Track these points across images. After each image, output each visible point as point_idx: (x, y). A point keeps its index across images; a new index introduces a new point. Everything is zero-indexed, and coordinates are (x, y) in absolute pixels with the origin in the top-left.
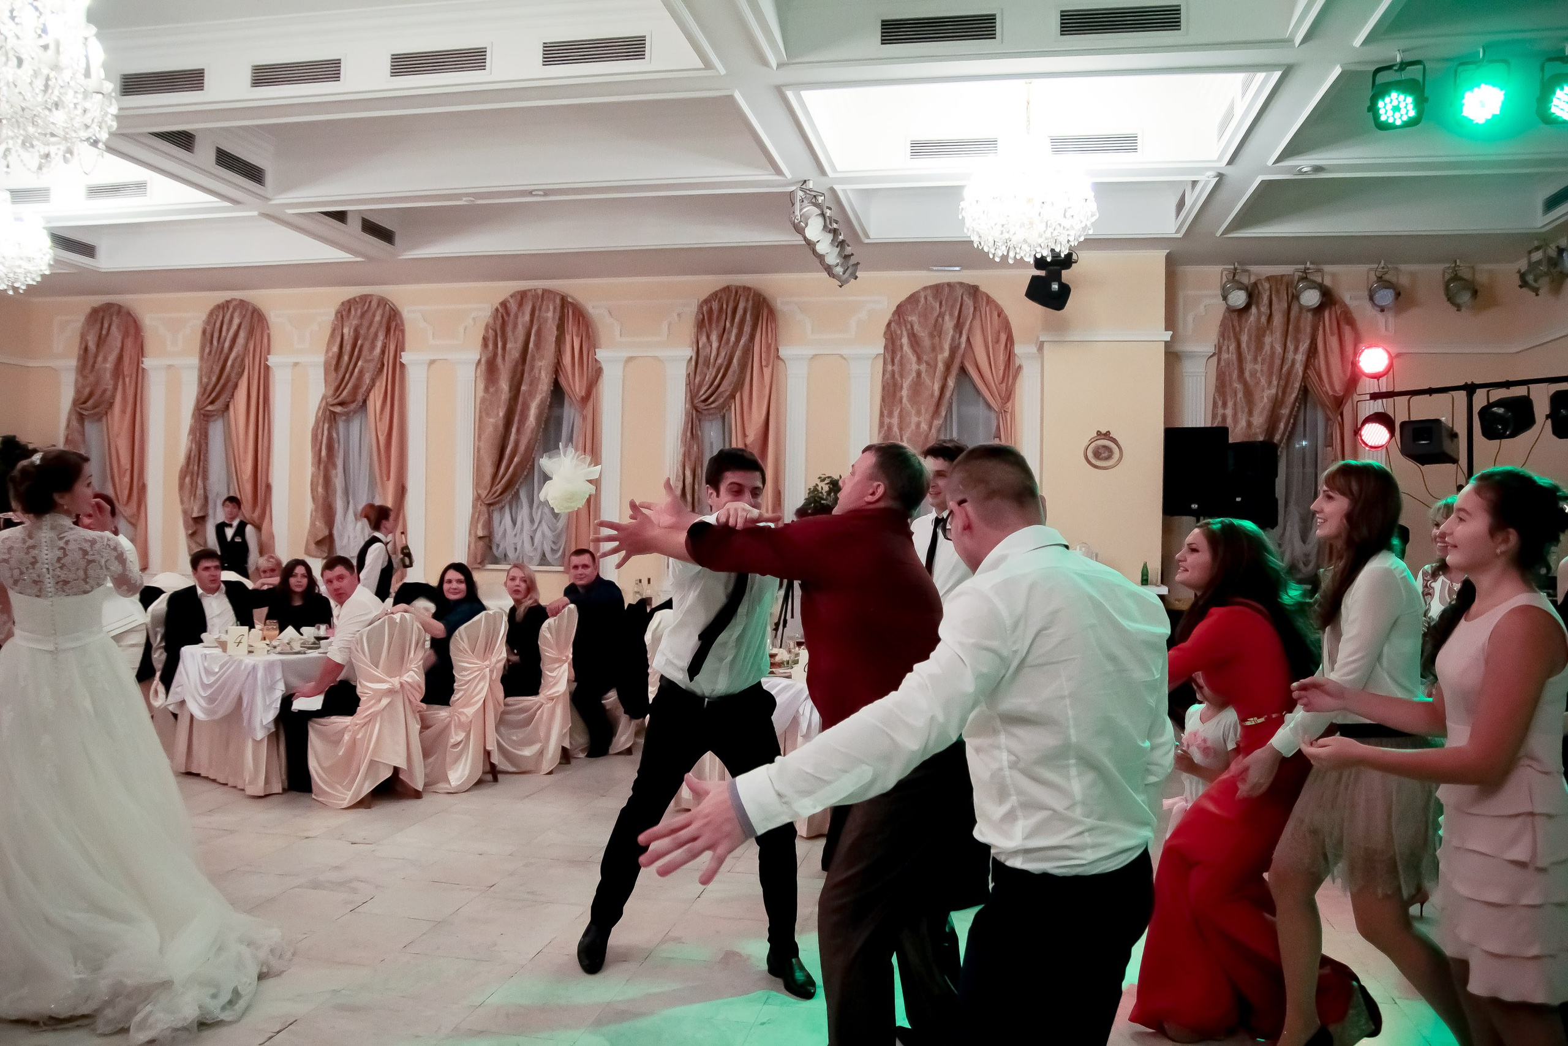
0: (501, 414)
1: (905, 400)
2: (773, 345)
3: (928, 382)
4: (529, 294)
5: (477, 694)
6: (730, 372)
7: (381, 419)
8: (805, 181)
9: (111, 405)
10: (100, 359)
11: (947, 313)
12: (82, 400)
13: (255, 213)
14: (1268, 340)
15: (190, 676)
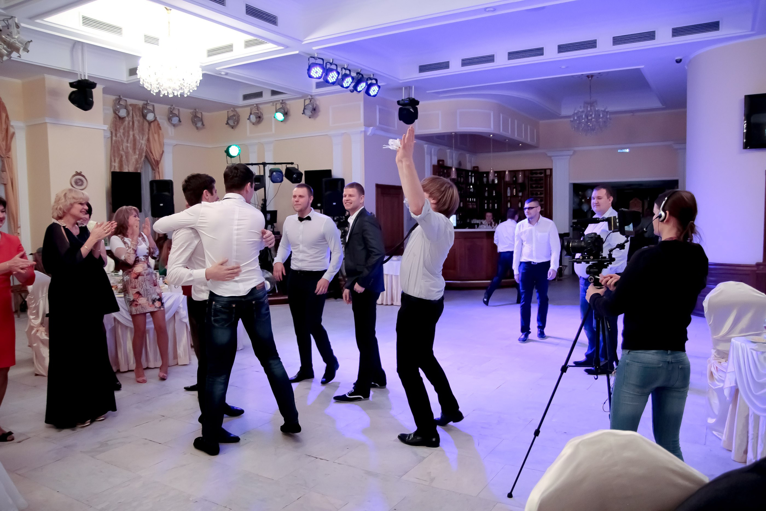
14: (131, 133)
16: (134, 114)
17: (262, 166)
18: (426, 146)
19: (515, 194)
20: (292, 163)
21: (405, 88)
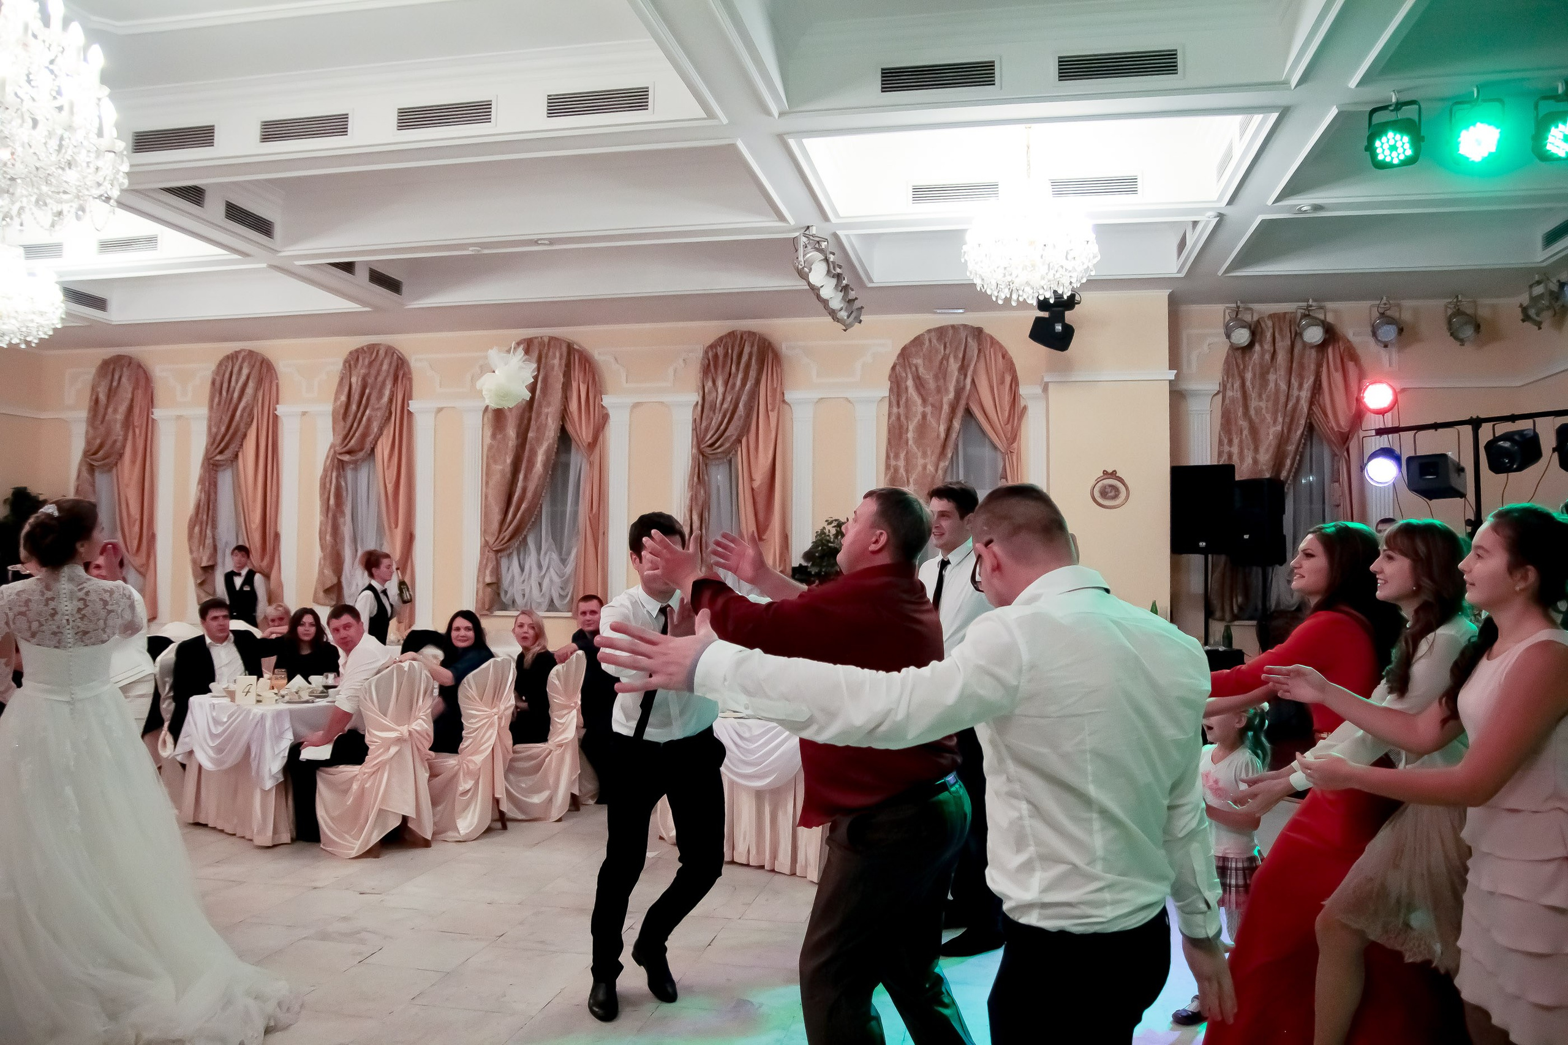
0: (509, 461)
1: (910, 442)
2: (778, 390)
3: (934, 424)
4: (536, 342)
5: (485, 743)
6: (736, 417)
7: (388, 467)
8: (808, 227)
9: (121, 455)
10: (110, 410)
11: (952, 356)
12: (92, 451)
13: (265, 265)
14: (1272, 377)
15: (198, 725)
16: (1278, 336)
17: (1467, 430)
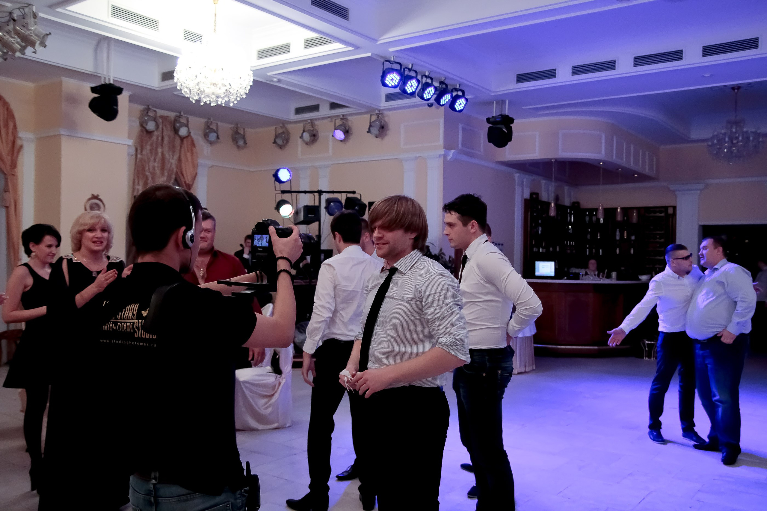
14: (160, 150)
16: (164, 128)
17: (317, 195)
18: (517, 175)
19: (625, 238)
20: (354, 192)
21: (497, 103)
